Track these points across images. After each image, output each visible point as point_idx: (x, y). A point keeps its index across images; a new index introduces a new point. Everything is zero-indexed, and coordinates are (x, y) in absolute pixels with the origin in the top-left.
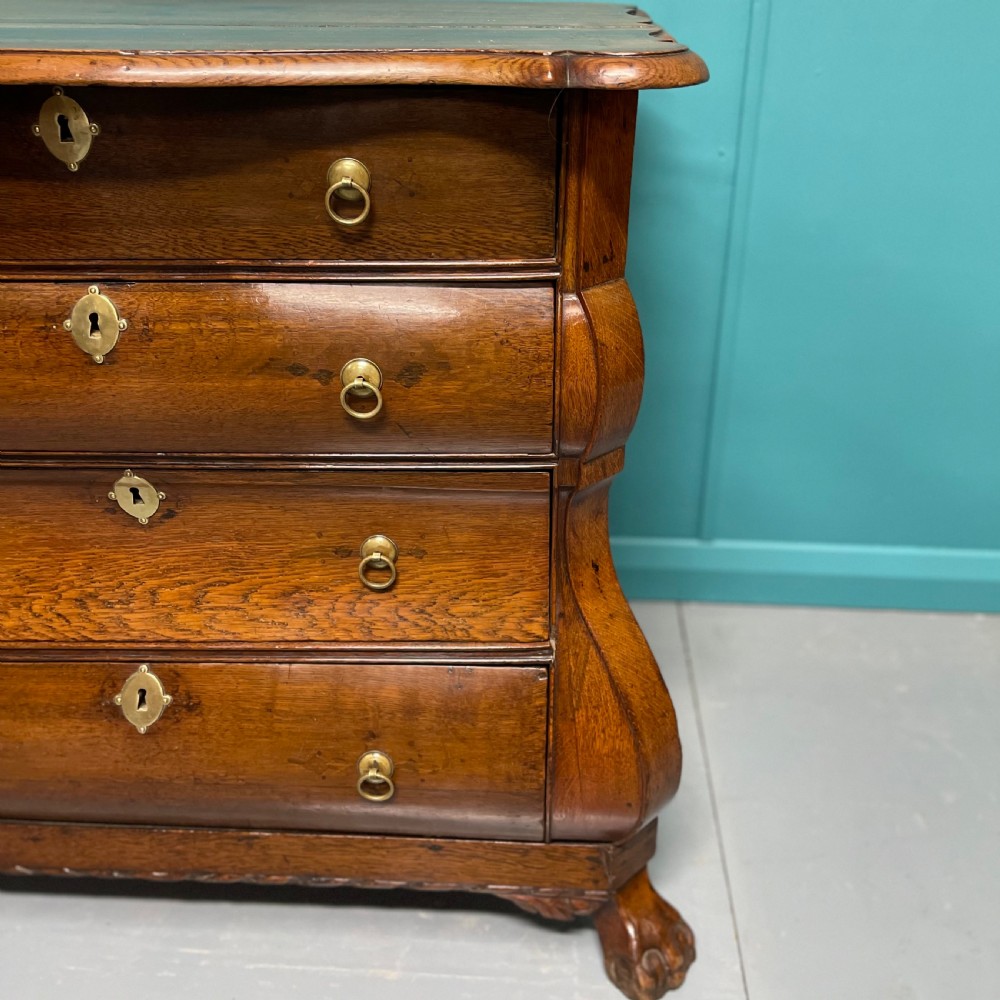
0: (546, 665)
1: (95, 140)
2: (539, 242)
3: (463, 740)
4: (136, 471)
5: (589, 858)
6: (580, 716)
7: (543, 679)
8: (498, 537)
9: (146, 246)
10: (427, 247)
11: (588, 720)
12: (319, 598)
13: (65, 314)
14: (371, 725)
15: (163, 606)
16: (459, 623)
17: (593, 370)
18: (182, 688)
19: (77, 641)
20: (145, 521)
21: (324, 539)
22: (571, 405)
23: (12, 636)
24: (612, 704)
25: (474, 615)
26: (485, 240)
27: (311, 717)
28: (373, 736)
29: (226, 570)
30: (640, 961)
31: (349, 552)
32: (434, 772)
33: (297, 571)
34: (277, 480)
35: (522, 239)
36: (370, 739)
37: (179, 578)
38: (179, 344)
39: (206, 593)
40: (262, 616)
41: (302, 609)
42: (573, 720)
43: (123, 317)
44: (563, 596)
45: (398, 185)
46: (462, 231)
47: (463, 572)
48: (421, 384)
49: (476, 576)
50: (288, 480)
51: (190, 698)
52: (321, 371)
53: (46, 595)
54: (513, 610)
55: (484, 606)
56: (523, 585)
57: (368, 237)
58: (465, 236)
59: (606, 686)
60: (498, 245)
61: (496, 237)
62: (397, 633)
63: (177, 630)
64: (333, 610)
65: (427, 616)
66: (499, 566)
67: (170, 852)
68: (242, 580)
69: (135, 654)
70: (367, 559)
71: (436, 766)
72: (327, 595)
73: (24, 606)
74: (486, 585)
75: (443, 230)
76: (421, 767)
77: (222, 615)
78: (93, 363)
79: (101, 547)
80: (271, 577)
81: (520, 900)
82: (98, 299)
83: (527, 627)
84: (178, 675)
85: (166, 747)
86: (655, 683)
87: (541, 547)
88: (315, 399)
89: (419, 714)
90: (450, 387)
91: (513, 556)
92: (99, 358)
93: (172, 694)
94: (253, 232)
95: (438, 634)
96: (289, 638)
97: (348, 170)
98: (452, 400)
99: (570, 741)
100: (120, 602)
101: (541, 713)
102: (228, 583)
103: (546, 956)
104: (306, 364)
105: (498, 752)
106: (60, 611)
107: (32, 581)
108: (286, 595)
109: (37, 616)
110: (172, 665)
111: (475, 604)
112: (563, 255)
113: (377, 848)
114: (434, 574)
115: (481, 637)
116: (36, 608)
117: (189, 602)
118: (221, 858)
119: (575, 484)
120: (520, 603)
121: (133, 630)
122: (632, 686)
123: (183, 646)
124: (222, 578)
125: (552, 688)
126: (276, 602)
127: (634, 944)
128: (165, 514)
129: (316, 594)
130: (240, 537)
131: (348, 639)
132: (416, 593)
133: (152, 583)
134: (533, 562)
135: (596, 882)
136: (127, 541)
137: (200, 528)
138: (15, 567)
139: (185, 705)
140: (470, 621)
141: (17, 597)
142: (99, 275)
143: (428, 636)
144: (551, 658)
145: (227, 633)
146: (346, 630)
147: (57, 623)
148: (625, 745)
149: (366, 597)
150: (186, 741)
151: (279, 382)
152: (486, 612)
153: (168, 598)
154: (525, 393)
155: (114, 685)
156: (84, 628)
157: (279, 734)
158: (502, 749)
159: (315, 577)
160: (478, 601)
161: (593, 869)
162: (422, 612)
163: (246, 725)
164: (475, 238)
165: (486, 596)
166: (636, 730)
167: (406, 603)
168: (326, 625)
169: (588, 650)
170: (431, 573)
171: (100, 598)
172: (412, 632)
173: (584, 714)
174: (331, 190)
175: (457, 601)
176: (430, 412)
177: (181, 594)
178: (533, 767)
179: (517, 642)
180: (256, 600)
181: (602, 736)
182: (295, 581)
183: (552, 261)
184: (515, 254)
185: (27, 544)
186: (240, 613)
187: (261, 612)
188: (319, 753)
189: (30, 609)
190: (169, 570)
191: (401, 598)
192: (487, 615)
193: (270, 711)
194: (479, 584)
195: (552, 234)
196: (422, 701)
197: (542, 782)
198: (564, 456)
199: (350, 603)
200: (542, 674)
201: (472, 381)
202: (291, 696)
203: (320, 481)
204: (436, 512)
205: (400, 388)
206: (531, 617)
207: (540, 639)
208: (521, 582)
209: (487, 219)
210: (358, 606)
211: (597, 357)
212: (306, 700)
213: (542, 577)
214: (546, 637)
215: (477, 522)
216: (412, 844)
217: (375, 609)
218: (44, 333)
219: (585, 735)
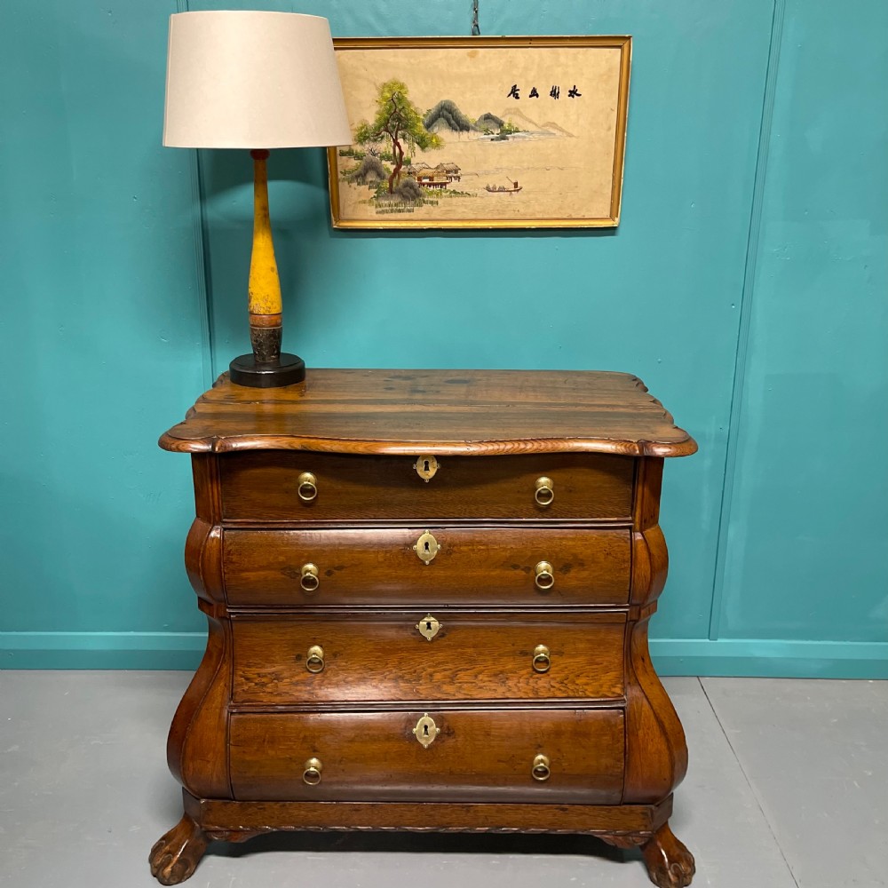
0: (622, 708)
1: (438, 471)
2: (625, 510)
3: (584, 747)
4: (432, 614)
5: (642, 813)
6: (641, 733)
7: (622, 716)
8: (599, 645)
9: (452, 513)
10: (575, 512)
11: (645, 735)
12: (512, 676)
13: (415, 542)
14: (539, 741)
15: (436, 682)
16: (580, 688)
17: (649, 566)
18: (446, 724)
19: (394, 700)
20: (429, 639)
21: (516, 647)
22: (638, 582)
24: (656, 727)
25: (587, 684)
26: (600, 510)
27: (510, 738)
28: (540, 746)
29: (467, 663)
30: (670, 869)
31: (528, 653)
32: (569, 765)
33: (501, 663)
34: (498, 618)
35: (617, 509)
36: (539, 748)
37: (444, 667)
38: (464, 556)
39: (457, 675)
40: (484, 686)
41: (504, 682)
42: (637, 735)
43: (439, 544)
45: (565, 488)
46: (591, 506)
47: (582, 662)
48: (571, 572)
49: (588, 665)
50: (503, 618)
51: (449, 729)
52: (526, 567)
53: (378, 677)
54: (606, 681)
55: (592, 679)
56: (611, 669)
58: (592, 508)
59: (652, 718)
60: (606, 512)
61: (606, 509)
62: (550, 693)
63: (443, 694)
64: (519, 682)
65: (564, 685)
66: (598, 660)
68: (474, 668)
69: (422, 706)
70: (537, 657)
71: (571, 762)
72: (516, 675)
73: (368, 683)
74: (593, 669)
75: (583, 506)
76: (564, 762)
77: (465, 686)
78: (424, 564)
79: (407, 653)
80: (489, 666)
81: (606, 838)
82: (426, 536)
83: (613, 690)
84: (443, 718)
85: (437, 756)
87: (619, 650)
88: (522, 580)
89: (562, 735)
90: (585, 574)
91: (606, 654)
92: (427, 562)
93: (440, 728)
94: (499, 507)
95: (570, 693)
96: (498, 697)
97: (545, 482)
98: (584, 580)
100: (415, 680)
101: (621, 732)
102: (468, 670)
104: (519, 564)
105: (601, 753)
106: (386, 686)
107: (372, 671)
108: (496, 675)
109: (374, 688)
110: (439, 712)
111: (587, 678)
112: (635, 516)
113: (533, 810)
114: (568, 664)
115: (592, 695)
116: (374, 684)
117: (448, 680)
119: (637, 619)
120: (609, 678)
121: (421, 694)
122: (664, 718)
123: (446, 702)
124: (465, 667)
126: (490, 679)
127: (666, 860)
128: (441, 635)
129: (510, 675)
130: (475, 646)
131: (527, 697)
132: (559, 673)
133: (430, 670)
134: (615, 657)
135: (646, 826)
136: (420, 649)
137: (456, 642)
138: (364, 663)
139: (446, 733)
140: (586, 687)
141: (365, 678)
142: (429, 525)
143: (565, 695)
144: (624, 705)
145: (467, 695)
146: (525, 692)
147: (384, 691)
148: (664, 747)
149: (535, 676)
150: (447, 752)
151: (507, 572)
152: (593, 682)
153: (438, 678)
154: (618, 577)
155: (412, 724)
156: (398, 694)
157: (493, 747)
158: (604, 752)
159: (510, 666)
160: (589, 677)
161: (644, 819)
162: (562, 683)
163: (477, 742)
165: (593, 674)
167: (554, 679)
168: (516, 690)
169: (643, 700)
170: (566, 663)
171: (405, 678)
172: (557, 693)
174: (538, 491)
175: (579, 677)
176: (574, 585)
177: (444, 675)
178: (619, 761)
179: (608, 697)
180: (481, 678)
181: (652, 743)
182: (501, 668)
183: (630, 518)
184: (614, 515)
185: (371, 652)
186: (473, 685)
187: (484, 684)
188: (513, 756)
189: (371, 685)
190: (439, 663)
191: (552, 676)
192: (594, 684)
193: (488, 735)
194: (589, 668)
195: (630, 507)
196: (563, 728)
197: (623, 769)
198: (633, 605)
199: (527, 679)
200: (621, 713)
201: (594, 571)
202: (498, 726)
204: (570, 633)
205: (564, 574)
206: (615, 684)
207: (620, 696)
208: (610, 667)
209: (602, 501)
210: (531, 680)
211: (650, 560)
212: (507, 729)
213: (620, 665)
214: (622, 694)
215: (590, 637)
216: (551, 808)
217: (539, 682)
218: (403, 551)
219: (643, 743)
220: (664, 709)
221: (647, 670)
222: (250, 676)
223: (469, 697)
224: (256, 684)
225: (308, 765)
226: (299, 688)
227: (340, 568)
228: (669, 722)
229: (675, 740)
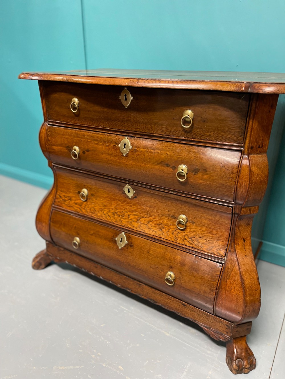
0: (222, 264)
1: (132, 101)
2: (239, 139)
3: (194, 277)
4: (130, 184)
6: (229, 281)
7: (221, 268)
8: (215, 224)
9: (139, 128)
10: (206, 136)
11: (231, 283)
12: (166, 227)
13: (119, 143)
14: (172, 264)
15: (130, 220)
16: (200, 245)
17: (248, 179)
18: (130, 240)
19: (111, 222)
20: (130, 197)
21: (169, 212)
22: (240, 188)
23: (99, 218)
24: (239, 281)
25: (205, 244)
26: (223, 136)
27: (158, 257)
28: (171, 267)
29: (146, 214)
31: (176, 218)
32: (185, 283)
33: (162, 219)
34: (160, 194)
35: (234, 137)
36: (171, 268)
37: (135, 213)
38: (142, 154)
39: (140, 219)
40: (151, 228)
41: (161, 229)
42: (226, 282)
43: (131, 145)
44: (231, 246)
45: (201, 118)
46: (217, 133)
47: (204, 231)
48: (198, 174)
49: (207, 233)
50: (162, 194)
51: (131, 243)
52: (173, 166)
53: (107, 210)
54: (216, 246)
55: (208, 242)
56: (220, 239)
57: (192, 132)
58: (217, 134)
59: (238, 275)
60: (226, 138)
61: (226, 136)
62: (183, 242)
63: (132, 226)
64: (169, 232)
65: (192, 240)
66: (214, 232)
67: (122, 281)
68: (149, 218)
69: (122, 229)
70: (179, 220)
71: (186, 281)
72: (168, 227)
73: (103, 211)
74: (210, 236)
75: (211, 132)
76: (182, 280)
77: (143, 225)
78: (123, 155)
79: (120, 202)
80: (155, 219)
81: (205, 329)
82: (127, 140)
83: (219, 251)
84: (130, 237)
85: (124, 254)
86: (255, 280)
87: (228, 230)
88: (170, 173)
89: (184, 266)
90: (206, 177)
91: (219, 230)
92: (124, 155)
93: (128, 241)
94: (163, 127)
95: (194, 246)
96: (157, 236)
97: (189, 113)
98: (206, 180)
99: (224, 287)
100: (121, 216)
101: (218, 276)
102: (146, 218)
103: (211, 349)
104: (170, 164)
105: (203, 283)
106: (109, 215)
107: (105, 206)
108: (158, 224)
109: (105, 214)
110: (129, 234)
111: (206, 241)
112: (245, 144)
113: (169, 299)
114: (196, 229)
115: (206, 251)
116: (105, 213)
117: (136, 220)
118: (132, 286)
119: (239, 213)
120: (218, 244)
121: (123, 223)
122: (247, 278)
123: (132, 230)
124: (144, 216)
125: (222, 271)
126: (155, 225)
127: (235, 355)
128: (135, 197)
129: (165, 226)
130: (150, 207)
131: (171, 240)
132: (190, 233)
133: (129, 213)
134: (225, 233)
135: (227, 333)
136: (126, 202)
137: (142, 202)
138: (103, 202)
139: (130, 245)
140: (203, 245)
141: (102, 209)
142: (128, 134)
143: (191, 246)
144: (224, 262)
145: (143, 230)
146: (170, 238)
147: (108, 217)
148: (241, 295)
149: (177, 231)
150: (128, 254)
151: (163, 168)
152: (208, 244)
153: (132, 218)
154: (227, 182)
155: (116, 235)
156: (113, 220)
157: (149, 259)
158: (205, 283)
159: (166, 222)
160: (207, 240)
161: (227, 329)
162: (191, 239)
163: (142, 254)
164: (220, 135)
165: (209, 239)
166: (245, 291)
167: (187, 235)
168: (166, 235)
169: (235, 263)
170: (195, 229)
171: (118, 214)
172: (187, 243)
173: (230, 281)
174: (183, 118)
175: (201, 239)
176: (199, 183)
177: (135, 217)
178: (212, 291)
179: (215, 255)
180: (151, 224)
181: (234, 289)
182: (161, 221)
183: (241, 145)
184: (231, 141)
185: (106, 197)
186: (147, 226)
187: (151, 227)
188: (158, 267)
189: (103, 212)
190: (133, 211)
191: (186, 233)
192: (209, 245)
193: (148, 253)
194: (208, 236)
195: (242, 137)
196: (186, 262)
197: (214, 296)
198: (237, 204)
199: (173, 231)
200: (220, 266)
201: (212, 176)
202: (154, 250)
203: (170, 196)
204: (199, 212)
205: (193, 175)
206: (221, 249)
207: (222, 256)
208: (220, 238)
209: (224, 130)
210: (175, 232)
211: (250, 175)
212: (157, 253)
213: (227, 239)
214: (224, 256)
215: (210, 218)
216: (178, 301)
217: (179, 234)
218: (114, 147)
219: (229, 287)
220: (248, 273)
221: (245, 248)
222: (62, 196)
223: (143, 231)
224: (63, 200)
225: (74, 239)
226: (77, 206)
227: (88, 151)
228: (250, 282)
229: (251, 293)
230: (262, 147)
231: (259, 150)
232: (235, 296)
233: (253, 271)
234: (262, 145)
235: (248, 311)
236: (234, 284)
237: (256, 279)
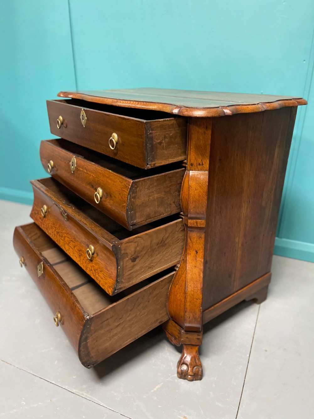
17: (188, 193)
42: (175, 287)
44: (185, 255)
86: (198, 289)
99: (173, 291)
112: (188, 161)
119: (187, 224)
122: (190, 286)
125: (174, 276)
144: (177, 269)
166: (186, 297)
169: (184, 271)
173: (178, 286)
198: (185, 215)
219: (176, 292)
220: (193, 282)
221: (197, 259)
228: (193, 290)
229: (192, 300)
230: (202, 165)
231: (200, 167)
232: (179, 300)
233: (199, 281)
234: (202, 163)
235: (189, 317)
236: (180, 290)
237: (200, 289)
